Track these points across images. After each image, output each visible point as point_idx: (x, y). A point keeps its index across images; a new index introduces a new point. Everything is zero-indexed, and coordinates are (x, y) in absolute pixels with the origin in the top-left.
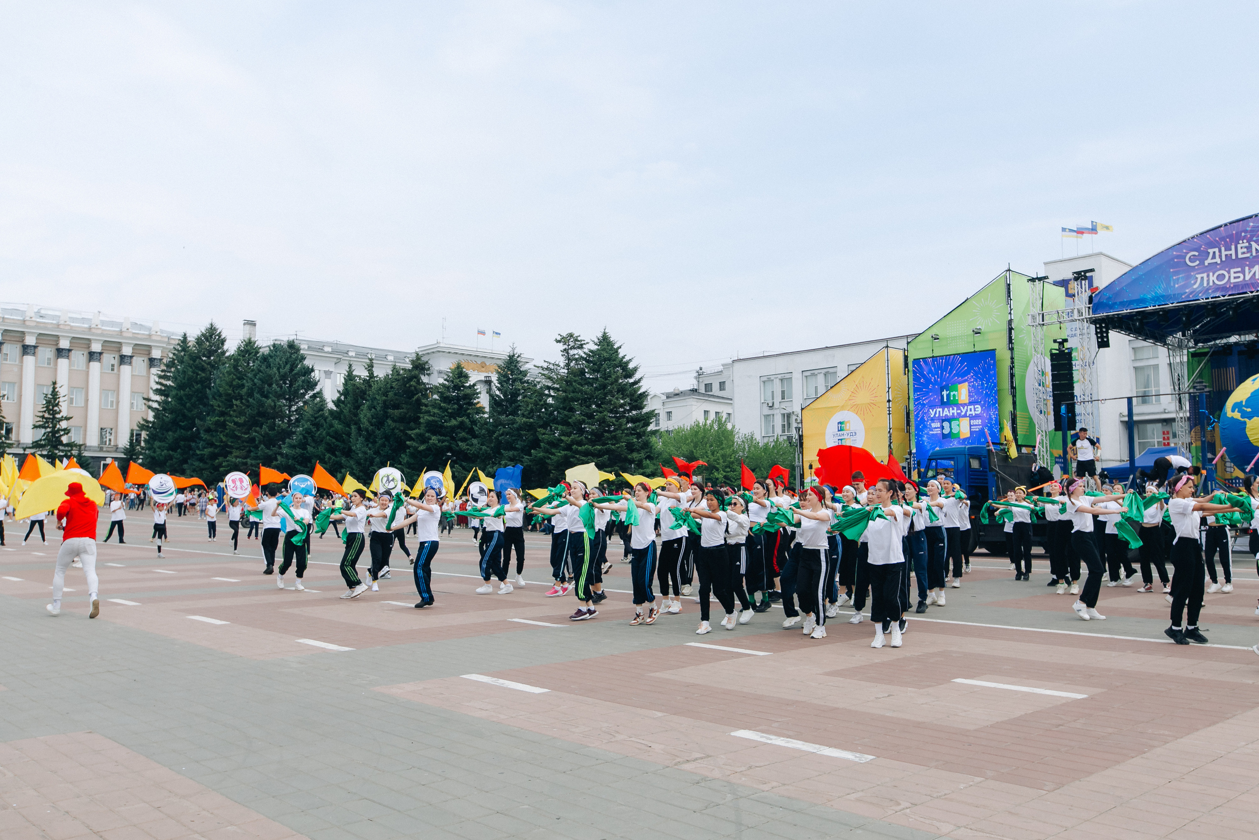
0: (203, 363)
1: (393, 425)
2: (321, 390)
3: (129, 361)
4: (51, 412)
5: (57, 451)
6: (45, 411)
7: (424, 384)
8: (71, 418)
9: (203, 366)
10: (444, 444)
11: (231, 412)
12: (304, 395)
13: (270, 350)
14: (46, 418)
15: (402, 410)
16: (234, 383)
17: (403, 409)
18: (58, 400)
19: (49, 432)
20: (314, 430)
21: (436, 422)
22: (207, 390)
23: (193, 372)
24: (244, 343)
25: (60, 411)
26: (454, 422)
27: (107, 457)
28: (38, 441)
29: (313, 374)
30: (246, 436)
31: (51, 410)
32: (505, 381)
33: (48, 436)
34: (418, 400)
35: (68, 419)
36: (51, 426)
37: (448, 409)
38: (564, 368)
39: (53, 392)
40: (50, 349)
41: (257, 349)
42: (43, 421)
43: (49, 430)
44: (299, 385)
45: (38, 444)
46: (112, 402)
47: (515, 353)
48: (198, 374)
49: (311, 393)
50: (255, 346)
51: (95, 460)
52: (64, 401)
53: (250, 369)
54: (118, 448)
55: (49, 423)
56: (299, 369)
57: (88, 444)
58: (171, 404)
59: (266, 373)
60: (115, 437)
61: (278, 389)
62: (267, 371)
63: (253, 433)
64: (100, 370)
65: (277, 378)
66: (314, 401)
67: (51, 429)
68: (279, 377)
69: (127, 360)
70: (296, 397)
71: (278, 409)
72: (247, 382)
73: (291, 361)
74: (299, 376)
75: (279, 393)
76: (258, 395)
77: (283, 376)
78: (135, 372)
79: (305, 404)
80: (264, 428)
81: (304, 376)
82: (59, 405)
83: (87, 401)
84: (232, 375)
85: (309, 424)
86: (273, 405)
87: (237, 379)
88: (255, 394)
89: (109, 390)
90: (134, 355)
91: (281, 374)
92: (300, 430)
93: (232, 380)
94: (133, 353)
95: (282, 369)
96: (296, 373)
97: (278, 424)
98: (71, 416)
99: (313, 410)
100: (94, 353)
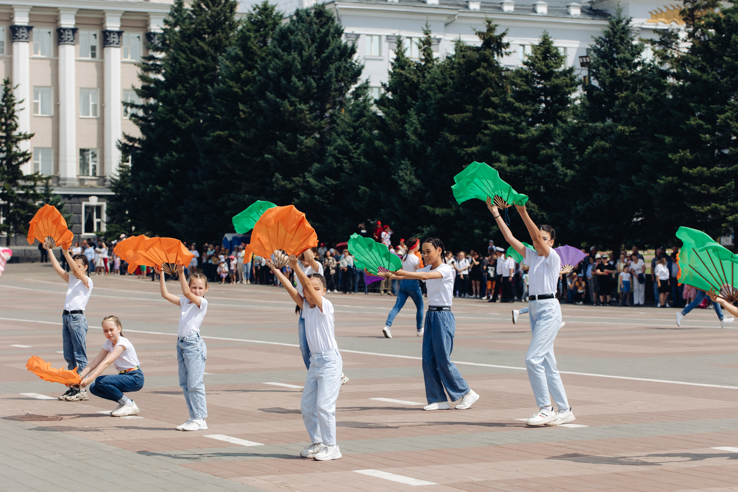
0: (201, 43)
1: (452, 138)
2: (367, 82)
3: (116, 40)
4: (4, 128)
5: (15, 189)
7: (501, 70)
8: (32, 135)
9: (202, 48)
10: (516, 168)
11: (238, 123)
12: (342, 91)
13: (292, 21)
15: (465, 115)
16: (243, 76)
17: (467, 111)
18: (12, 108)
20: (351, 147)
21: (508, 132)
22: (209, 87)
23: (188, 59)
24: (257, 10)
25: (17, 126)
26: (534, 131)
27: (90, 196)
29: (355, 57)
30: (258, 160)
32: (604, 65)
34: (487, 97)
35: (27, 137)
36: (5, 149)
37: (527, 110)
38: (685, 41)
39: (5, 96)
41: (277, 18)
44: (331, 76)
46: (95, 106)
47: (623, 16)
48: (195, 62)
49: (353, 88)
50: (274, 14)
51: (73, 200)
52: (22, 110)
53: (265, 52)
54: (105, 181)
55: (3, 145)
56: (333, 50)
57: (62, 176)
58: (160, 109)
59: (283, 59)
60: (100, 163)
61: (299, 84)
62: (283, 55)
63: (266, 156)
64: (76, 56)
65: (297, 66)
66: (355, 100)
67: (5, 154)
68: (301, 64)
69: (114, 38)
70: (330, 95)
71: (300, 115)
72: (260, 74)
73: (319, 38)
74: (332, 61)
75: (301, 89)
76: (271, 94)
77: (307, 62)
78: (126, 57)
79: (341, 107)
80: (280, 147)
81: (340, 60)
82: (15, 116)
83: (57, 107)
84: (239, 62)
85: (344, 139)
86: (291, 109)
87: (247, 69)
88: (268, 94)
89: (90, 89)
90: (123, 29)
91: (304, 58)
92: (330, 148)
93: (240, 71)
94: (122, 26)
95: (305, 51)
96: (326, 57)
97: (300, 139)
98: (32, 133)
99: (351, 115)
100: (65, 30)
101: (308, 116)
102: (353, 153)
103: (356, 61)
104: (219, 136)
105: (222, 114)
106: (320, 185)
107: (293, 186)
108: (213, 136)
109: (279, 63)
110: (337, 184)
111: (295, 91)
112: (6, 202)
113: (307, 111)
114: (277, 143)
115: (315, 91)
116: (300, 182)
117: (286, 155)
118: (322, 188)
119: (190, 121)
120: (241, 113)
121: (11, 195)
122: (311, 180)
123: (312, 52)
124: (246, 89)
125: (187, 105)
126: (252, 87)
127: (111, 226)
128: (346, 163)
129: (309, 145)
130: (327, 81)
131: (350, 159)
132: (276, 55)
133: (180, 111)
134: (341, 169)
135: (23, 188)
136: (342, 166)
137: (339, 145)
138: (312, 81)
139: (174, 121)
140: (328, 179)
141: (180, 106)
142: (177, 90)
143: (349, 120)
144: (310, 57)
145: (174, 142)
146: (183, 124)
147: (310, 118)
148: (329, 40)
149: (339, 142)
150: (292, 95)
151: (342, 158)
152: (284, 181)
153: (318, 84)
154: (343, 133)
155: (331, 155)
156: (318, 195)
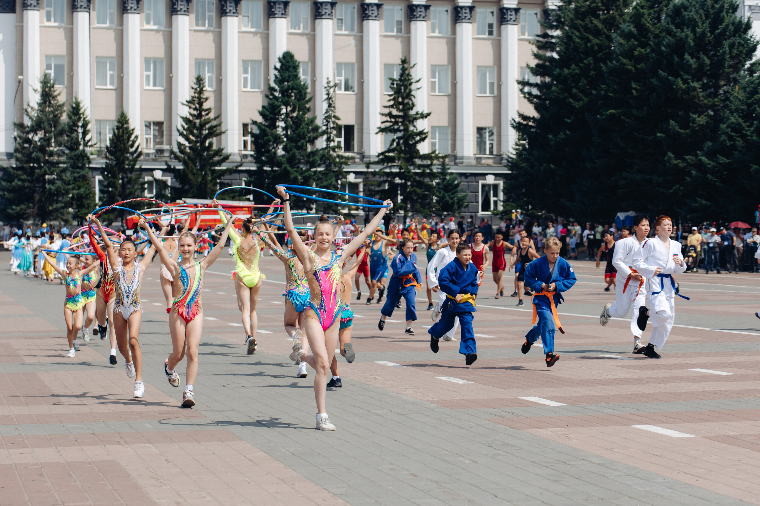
0: (595, 22)
3: (513, 17)
4: (401, 107)
5: (412, 168)
6: (392, 106)
8: (429, 114)
9: (596, 26)
11: (631, 101)
14: (395, 117)
16: (636, 53)
18: (409, 87)
19: (399, 138)
20: (744, 125)
22: (602, 65)
23: (582, 37)
25: (413, 105)
27: (487, 174)
28: (386, 152)
29: (750, 32)
30: (651, 138)
31: (400, 103)
33: (398, 144)
35: (424, 116)
36: (402, 128)
39: (402, 75)
40: (400, 8)
42: (391, 122)
43: (399, 134)
44: (724, 52)
45: (386, 156)
46: (492, 84)
48: (589, 41)
51: (470, 179)
52: (419, 89)
53: (659, 29)
54: (502, 159)
55: (400, 124)
56: (727, 26)
57: (459, 155)
58: (554, 88)
59: (676, 36)
60: (497, 141)
61: (692, 61)
62: (676, 32)
63: (658, 134)
64: (473, 34)
65: (690, 43)
66: (750, 76)
67: (402, 133)
68: (694, 40)
69: (511, 15)
70: (724, 72)
71: (693, 93)
72: (653, 51)
73: (713, 13)
74: (726, 37)
75: (694, 66)
76: (664, 72)
77: (700, 39)
78: (523, 34)
79: (735, 84)
80: (672, 126)
81: (734, 36)
82: (412, 95)
83: (454, 85)
84: (632, 40)
85: (737, 117)
86: (684, 87)
87: (640, 47)
88: (661, 72)
89: (487, 67)
90: (520, 6)
91: (697, 35)
92: (723, 126)
93: (632, 49)
94: (519, 3)
95: (698, 27)
96: (720, 33)
97: (693, 118)
98: (429, 112)
99: (745, 92)
100: (462, 8)
101: (701, 94)
102: (746, 131)
103: (751, 37)
104: (612, 115)
105: (615, 91)
106: (712, 163)
107: (685, 164)
108: (607, 115)
109: (672, 40)
110: (729, 163)
111: (687, 68)
112: (403, 181)
113: (700, 88)
114: (669, 122)
115: (708, 68)
116: (692, 161)
117: (679, 134)
118: (714, 167)
119: (583, 100)
120: (634, 91)
121: (408, 174)
122: (703, 158)
123: (705, 29)
124: (639, 66)
125: (580, 84)
126: (645, 64)
127: (507, 205)
128: (739, 141)
129: (701, 123)
130: (720, 58)
131: (744, 137)
132: (669, 32)
133: (574, 90)
134: (734, 147)
135: (419, 167)
136: (735, 144)
137: (732, 123)
138: (705, 58)
139: (567, 100)
140: (720, 157)
141: (573, 85)
142: (570, 69)
143: (743, 96)
144: (704, 34)
145: (569, 121)
146: (577, 103)
147: (703, 96)
148: (723, 16)
149: (733, 120)
150: (685, 72)
151: (735, 136)
152: (676, 160)
153: (711, 62)
154: (737, 110)
155: (724, 133)
156: (710, 174)
